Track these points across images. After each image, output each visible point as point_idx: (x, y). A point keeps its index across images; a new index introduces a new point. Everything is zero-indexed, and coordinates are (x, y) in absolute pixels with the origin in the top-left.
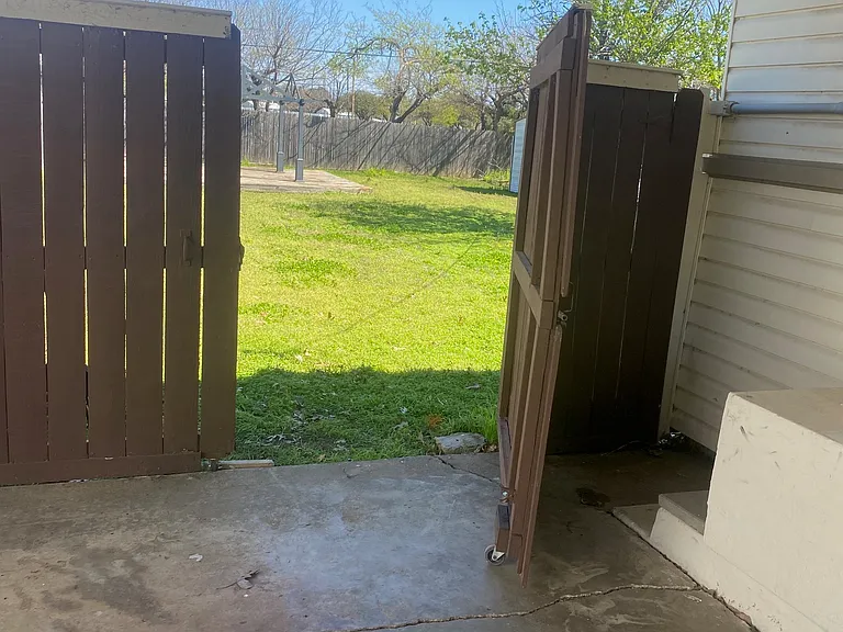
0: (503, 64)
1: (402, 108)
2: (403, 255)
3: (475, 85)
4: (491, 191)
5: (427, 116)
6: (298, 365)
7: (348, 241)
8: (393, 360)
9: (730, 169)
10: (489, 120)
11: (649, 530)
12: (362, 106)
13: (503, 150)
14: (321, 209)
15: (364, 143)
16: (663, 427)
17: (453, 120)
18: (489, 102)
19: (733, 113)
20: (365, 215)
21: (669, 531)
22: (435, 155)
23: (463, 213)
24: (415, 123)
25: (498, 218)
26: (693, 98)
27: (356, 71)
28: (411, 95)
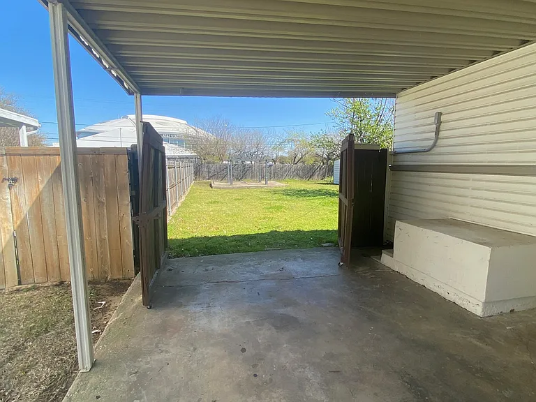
0: (329, 144)
1: (296, 160)
2: (303, 203)
3: (319, 151)
4: (327, 184)
5: (304, 162)
6: (281, 230)
7: (285, 201)
8: (306, 228)
9: (396, 168)
10: (325, 161)
11: (380, 260)
12: (282, 160)
13: (330, 171)
14: (275, 192)
15: (285, 171)
16: (385, 240)
17: (312, 162)
18: (325, 156)
19: (396, 154)
20: (288, 193)
21: (386, 259)
22: (309, 173)
23: (319, 191)
24: (300, 164)
25: (331, 192)
26: (385, 151)
27: (281, 149)
28: (299, 156)
